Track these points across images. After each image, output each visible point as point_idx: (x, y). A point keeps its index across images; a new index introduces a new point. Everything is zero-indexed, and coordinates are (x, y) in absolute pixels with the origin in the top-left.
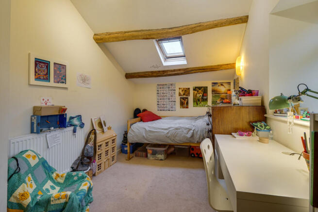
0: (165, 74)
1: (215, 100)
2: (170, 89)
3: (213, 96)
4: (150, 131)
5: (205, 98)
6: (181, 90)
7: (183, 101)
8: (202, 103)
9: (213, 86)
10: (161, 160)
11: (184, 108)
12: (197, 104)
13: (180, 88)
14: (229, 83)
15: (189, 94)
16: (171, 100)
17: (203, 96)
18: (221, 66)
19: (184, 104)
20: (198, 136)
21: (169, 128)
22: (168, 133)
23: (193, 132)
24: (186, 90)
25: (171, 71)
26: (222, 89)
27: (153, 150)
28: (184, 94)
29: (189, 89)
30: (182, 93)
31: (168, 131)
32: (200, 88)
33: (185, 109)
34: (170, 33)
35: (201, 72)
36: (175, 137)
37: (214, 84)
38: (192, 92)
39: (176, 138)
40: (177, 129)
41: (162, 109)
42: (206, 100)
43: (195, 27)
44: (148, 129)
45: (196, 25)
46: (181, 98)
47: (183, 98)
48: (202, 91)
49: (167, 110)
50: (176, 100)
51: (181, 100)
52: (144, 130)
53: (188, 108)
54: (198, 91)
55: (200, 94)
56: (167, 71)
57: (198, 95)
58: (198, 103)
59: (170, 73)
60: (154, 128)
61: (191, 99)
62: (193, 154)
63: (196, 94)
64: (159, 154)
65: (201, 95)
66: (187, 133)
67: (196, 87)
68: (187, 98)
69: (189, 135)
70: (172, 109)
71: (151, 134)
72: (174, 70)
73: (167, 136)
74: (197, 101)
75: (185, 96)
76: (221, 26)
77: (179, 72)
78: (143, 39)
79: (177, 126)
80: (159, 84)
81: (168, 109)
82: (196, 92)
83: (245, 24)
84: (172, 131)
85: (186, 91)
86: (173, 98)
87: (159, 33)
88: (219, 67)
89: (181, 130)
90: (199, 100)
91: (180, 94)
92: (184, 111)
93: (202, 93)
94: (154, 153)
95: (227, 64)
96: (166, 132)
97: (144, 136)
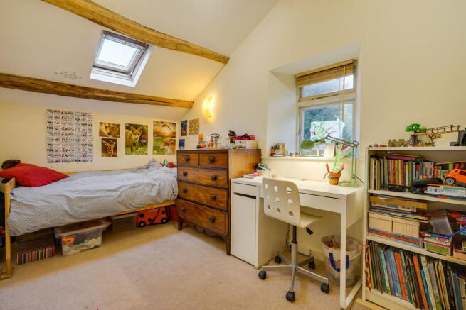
0: (89, 94)
1: (158, 145)
2: (81, 122)
3: (155, 140)
4: (82, 199)
5: (144, 141)
6: (103, 126)
7: (108, 144)
8: (140, 148)
9: (154, 125)
10: (96, 247)
11: (109, 156)
12: (132, 150)
13: (101, 123)
14: (174, 124)
15: (119, 133)
16: (82, 142)
17: (141, 138)
18: (178, 101)
19: (109, 148)
20: (166, 193)
21: (120, 187)
22: (120, 196)
23: (159, 189)
24: (112, 128)
25: (102, 91)
26: (167, 131)
27: (77, 234)
28: (109, 134)
29: (118, 126)
30: (106, 132)
31: (119, 193)
32: (136, 127)
33: (111, 158)
34: (147, 34)
35: (150, 104)
36: (133, 199)
37: (156, 123)
38: (123, 131)
39: (135, 201)
40: (134, 187)
41: (61, 159)
42: (146, 144)
43: (181, 44)
44: (72, 196)
45: (183, 42)
46: (102, 139)
47: (108, 140)
48: (140, 131)
49: (73, 161)
50: (94, 143)
51: (103, 143)
52: (64, 199)
53: (116, 156)
54: (133, 131)
55: (137, 136)
56: (94, 90)
57: (133, 137)
58: (134, 148)
59: (101, 95)
60: (87, 191)
61: (121, 142)
62: (144, 222)
63: (131, 135)
64: (91, 239)
65: (139, 137)
66: (151, 191)
67: (130, 125)
68: (116, 141)
69: (154, 194)
70: (84, 158)
71: (85, 204)
72: (108, 92)
73: (118, 202)
74: (131, 146)
75: (111, 137)
76: (206, 57)
77: (117, 97)
78: (93, 20)
79: (132, 183)
80: (54, 109)
81: (74, 158)
82: (130, 132)
83: (223, 64)
84: (125, 190)
85: (114, 129)
86: (88, 138)
87: (128, 27)
88: (175, 102)
89: (140, 188)
90: (134, 145)
91: (101, 133)
92: (109, 162)
93: (140, 134)
94: (79, 240)
95: (185, 101)
96: (116, 194)
97: (66, 211)
